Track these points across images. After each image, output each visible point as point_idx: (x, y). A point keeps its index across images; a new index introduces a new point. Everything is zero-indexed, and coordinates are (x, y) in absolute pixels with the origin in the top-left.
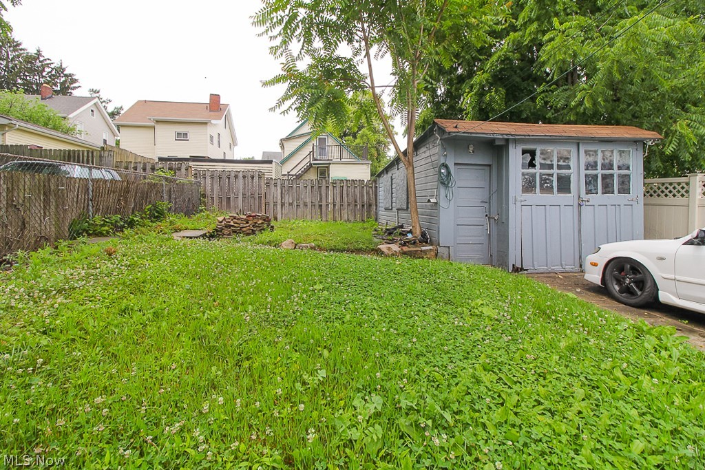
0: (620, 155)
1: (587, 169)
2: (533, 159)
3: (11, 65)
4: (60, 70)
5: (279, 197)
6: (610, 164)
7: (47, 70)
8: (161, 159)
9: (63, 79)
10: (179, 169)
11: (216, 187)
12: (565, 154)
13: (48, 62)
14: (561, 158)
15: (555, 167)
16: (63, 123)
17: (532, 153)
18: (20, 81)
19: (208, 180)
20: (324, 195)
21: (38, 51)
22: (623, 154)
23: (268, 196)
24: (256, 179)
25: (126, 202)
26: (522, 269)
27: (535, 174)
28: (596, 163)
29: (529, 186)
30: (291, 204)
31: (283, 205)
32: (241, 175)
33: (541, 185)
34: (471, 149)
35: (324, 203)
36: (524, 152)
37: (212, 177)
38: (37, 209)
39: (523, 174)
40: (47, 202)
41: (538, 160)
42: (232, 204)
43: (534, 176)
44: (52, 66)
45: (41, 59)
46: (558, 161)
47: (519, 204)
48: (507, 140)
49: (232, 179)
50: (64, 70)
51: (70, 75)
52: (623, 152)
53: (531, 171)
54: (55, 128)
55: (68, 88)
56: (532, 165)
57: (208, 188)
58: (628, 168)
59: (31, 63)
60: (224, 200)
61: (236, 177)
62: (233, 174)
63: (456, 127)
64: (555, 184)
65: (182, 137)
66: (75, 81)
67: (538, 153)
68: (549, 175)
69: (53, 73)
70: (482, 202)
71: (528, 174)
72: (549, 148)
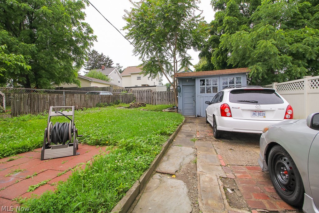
0: (237, 79)
1: (223, 84)
2: (204, 82)
3: (95, 59)
4: (108, 58)
5: (157, 98)
6: (233, 82)
7: (105, 59)
8: (125, 88)
9: (109, 62)
10: (129, 90)
11: (139, 95)
12: (215, 80)
13: (105, 57)
14: (214, 81)
15: (212, 84)
16: (107, 77)
17: (204, 81)
18: (98, 64)
19: (136, 93)
20: (171, 96)
21: (102, 54)
22: (238, 78)
23: (153, 97)
24: (150, 92)
25: (109, 100)
26: (200, 116)
27: (205, 87)
28: (227, 82)
29: (203, 91)
30: (160, 100)
31: (158, 100)
32: (145, 91)
33: (207, 91)
34: (187, 81)
35: (171, 99)
36: (201, 81)
37: (137, 92)
38: (89, 101)
39: (201, 88)
40: (91, 100)
41: (206, 83)
42: (143, 100)
43: (204, 88)
44: (106, 58)
45: (103, 56)
46: (213, 83)
47: (199, 97)
48: (195, 78)
49: (143, 93)
50: (109, 58)
51: (111, 60)
52: (238, 77)
53: (203, 86)
54: (104, 80)
55: (110, 64)
56: (203, 84)
57: (136, 96)
58: (241, 83)
59: (100, 58)
60: (141, 99)
61: (144, 92)
62: (143, 91)
63: (177, 76)
64: (212, 90)
65: (139, 78)
66: (112, 62)
67: (206, 81)
68: (210, 87)
69: (106, 60)
70: (192, 96)
71: (202, 87)
72: (209, 79)
